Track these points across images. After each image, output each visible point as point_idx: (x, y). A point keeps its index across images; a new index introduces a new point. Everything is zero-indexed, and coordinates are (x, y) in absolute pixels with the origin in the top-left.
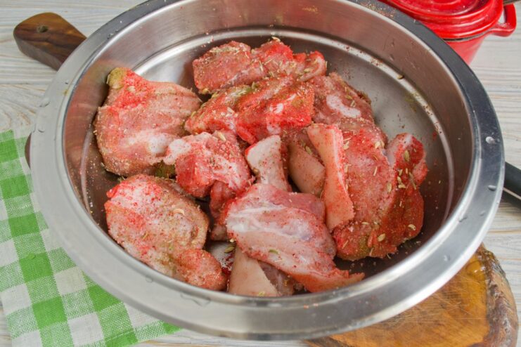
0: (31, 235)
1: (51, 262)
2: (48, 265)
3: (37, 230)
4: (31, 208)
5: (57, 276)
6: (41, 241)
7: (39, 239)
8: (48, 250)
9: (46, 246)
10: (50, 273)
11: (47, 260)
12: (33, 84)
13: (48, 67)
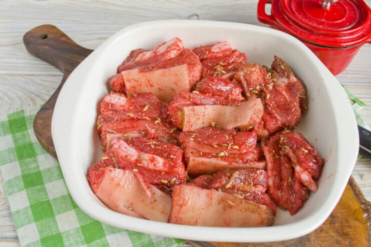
0: (38, 187)
1: (54, 207)
2: (51, 209)
3: (42, 183)
4: (38, 167)
5: (58, 217)
6: (46, 191)
7: (44, 190)
8: (51, 198)
9: (49, 195)
10: (53, 215)
11: (50, 205)
12: (37, 75)
13: (47, 63)
